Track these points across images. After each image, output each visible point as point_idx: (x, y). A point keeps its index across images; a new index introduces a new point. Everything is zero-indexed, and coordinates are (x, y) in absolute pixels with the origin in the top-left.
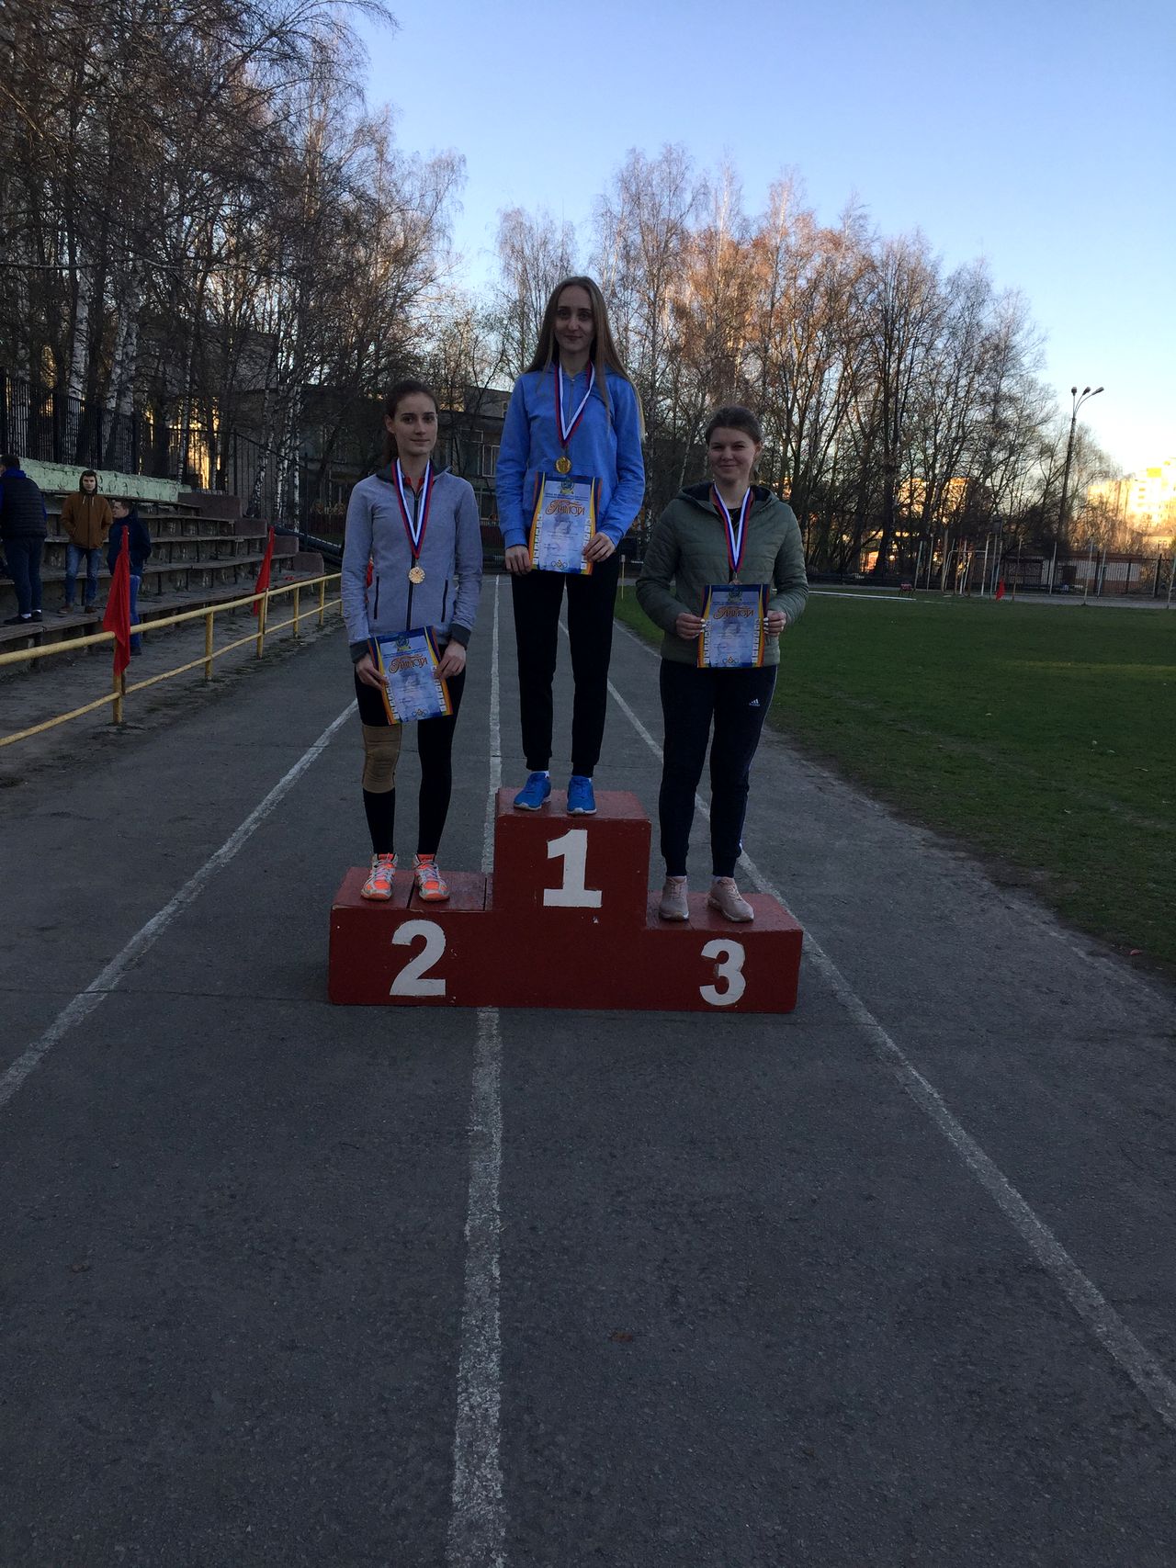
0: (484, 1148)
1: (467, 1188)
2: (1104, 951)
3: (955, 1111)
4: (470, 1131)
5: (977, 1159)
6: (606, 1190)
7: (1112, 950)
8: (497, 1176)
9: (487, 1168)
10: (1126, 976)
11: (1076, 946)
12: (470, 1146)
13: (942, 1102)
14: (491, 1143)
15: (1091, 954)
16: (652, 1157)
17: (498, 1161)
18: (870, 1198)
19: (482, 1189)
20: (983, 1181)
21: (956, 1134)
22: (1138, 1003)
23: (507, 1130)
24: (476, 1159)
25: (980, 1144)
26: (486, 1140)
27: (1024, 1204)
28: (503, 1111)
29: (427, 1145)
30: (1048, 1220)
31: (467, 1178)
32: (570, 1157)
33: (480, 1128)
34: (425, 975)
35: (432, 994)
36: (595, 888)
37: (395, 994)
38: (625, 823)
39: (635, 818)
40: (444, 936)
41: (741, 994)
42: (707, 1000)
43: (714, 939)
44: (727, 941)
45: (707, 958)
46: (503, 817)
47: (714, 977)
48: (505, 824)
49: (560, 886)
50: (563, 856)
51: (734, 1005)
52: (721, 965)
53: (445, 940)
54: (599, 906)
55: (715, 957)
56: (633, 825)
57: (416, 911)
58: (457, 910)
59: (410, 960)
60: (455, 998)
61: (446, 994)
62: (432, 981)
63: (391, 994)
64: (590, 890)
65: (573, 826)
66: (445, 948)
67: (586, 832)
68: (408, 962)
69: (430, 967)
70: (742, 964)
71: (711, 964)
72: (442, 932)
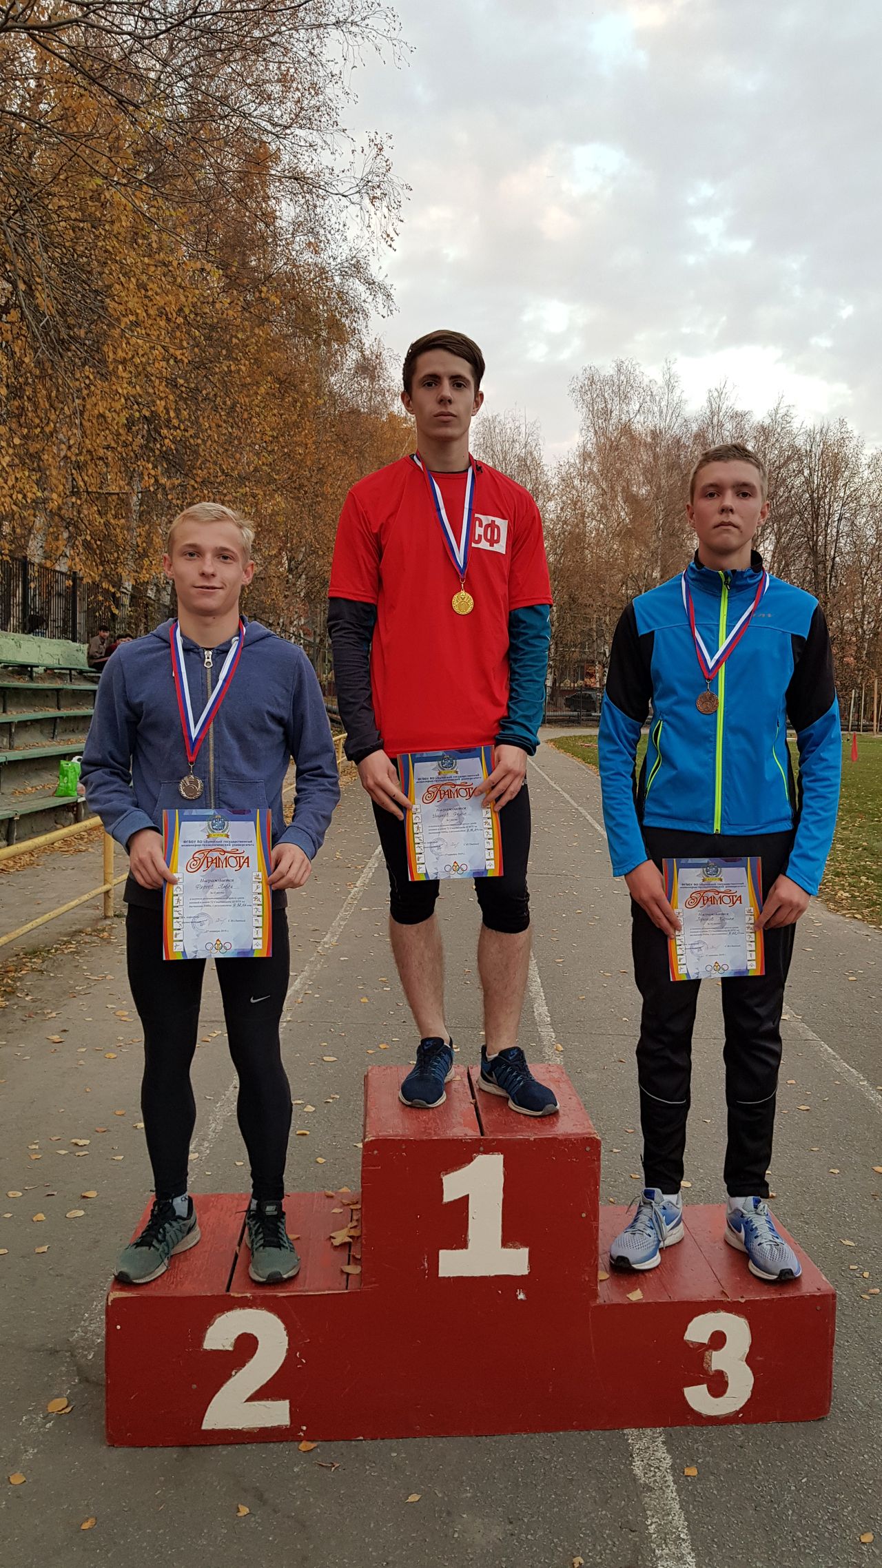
34: (260, 1395)
35: (269, 1425)
36: (517, 1243)
37: (210, 1428)
38: (560, 1141)
39: (574, 1132)
40: (285, 1333)
41: (748, 1395)
42: (696, 1408)
43: (704, 1313)
44: (723, 1315)
45: (692, 1343)
46: (372, 1141)
47: (706, 1372)
48: (376, 1152)
49: (463, 1244)
50: (467, 1197)
51: (737, 1412)
52: (714, 1353)
53: (287, 1338)
54: (526, 1272)
55: (706, 1341)
56: (573, 1143)
57: (240, 1295)
58: (304, 1292)
59: (233, 1373)
60: (304, 1428)
61: (291, 1424)
62: (269, 1403)
63: (204, 1427)
64: (511, 1247)
65: (482, 1149)
66: (288, 1351)
67: (501, 1157)
68: (230, 1376)
69: (265, 1382)
70: (748, 1350)
71: (700, 1352)
72: (282, 1326)
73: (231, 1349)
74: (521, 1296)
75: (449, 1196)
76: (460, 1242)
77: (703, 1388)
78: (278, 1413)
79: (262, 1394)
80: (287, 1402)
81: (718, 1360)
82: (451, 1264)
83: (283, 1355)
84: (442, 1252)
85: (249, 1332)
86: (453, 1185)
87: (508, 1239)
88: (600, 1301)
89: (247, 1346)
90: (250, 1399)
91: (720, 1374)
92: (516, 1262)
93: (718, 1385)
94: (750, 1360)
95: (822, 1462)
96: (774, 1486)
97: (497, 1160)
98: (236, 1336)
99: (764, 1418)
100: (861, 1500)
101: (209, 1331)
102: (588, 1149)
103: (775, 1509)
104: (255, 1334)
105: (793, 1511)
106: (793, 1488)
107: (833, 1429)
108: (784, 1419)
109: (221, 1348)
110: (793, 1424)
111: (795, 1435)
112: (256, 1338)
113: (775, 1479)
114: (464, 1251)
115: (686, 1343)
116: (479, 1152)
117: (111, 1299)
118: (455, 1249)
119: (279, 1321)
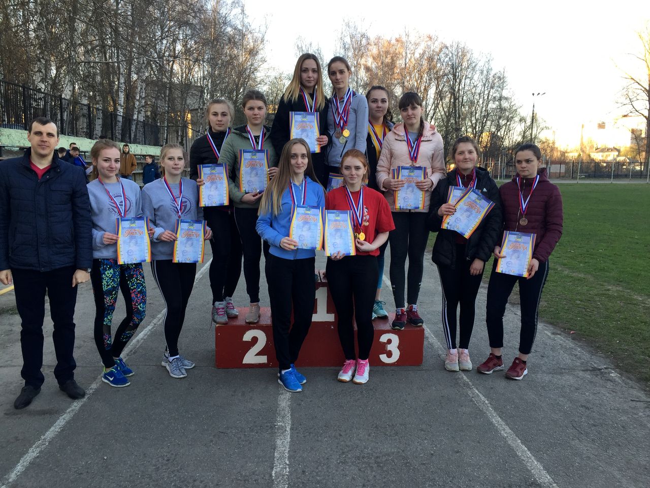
0: (283, 433)
1: (274, 453)
2: (559, 332)
3: (495, 409)
4: (276, 425)
5: (506, 431)
6: (337, 452)
7: (562, 331)
8: (288, 447)
9: (283, 444)
10: (570, 343)
11: (546, 330)
12: (276, 432)
13: (489, 405)
14: (286, 430)
15: (553, 334)
16: (358, 435)
17: (289, 439)
18: (458, 452)
19: (281, 453)
20: (509, 442)
21: (496, 420)
22: (576, 355)
23: (293, 425)
24: (278, 439)
25: (507, 424)
26: (283, 429)
27: (529, 453)
28: (291, 415)
29: (257, 432)
30: (540, 460)
31: (274, 448)
32: (321, 437)
33: (281, 424)
34: (259, 354)
35: (261, 362)
36: (331, 313)
37: (245, 363)
41: (398, 358)
42: (383, 361)
43: (385, 333)
44: (391, 334)
45: (382, 342)
47: (386, 351)
51: (395, 363)
52: (388, 345)
53: (266, 338)
54: (334, 321)
55: (386, 341)
59: (251, 347)
60: (271, 364)
61: (267, 362)
62: (261, 356)
65: (321, 286)
69: (260, 350)
70: (398, 344)
71: (384, 345)
72: (265, 334)
73: (250, 341)
74: (332, 327)
77: (385, 355)
78: (263, 359)
80: (266, 356)
83: (265, 343)
87: (329, 311)
89: (255, 340)
90: (256, 355)
91: (390, 351)
92: (331, 318)
93: (389, 354)
94: (399, 347)
98: (252, 337)
99: (403, 365)
101: (244, 336)
104: (257, 337)
114: (317, 314)
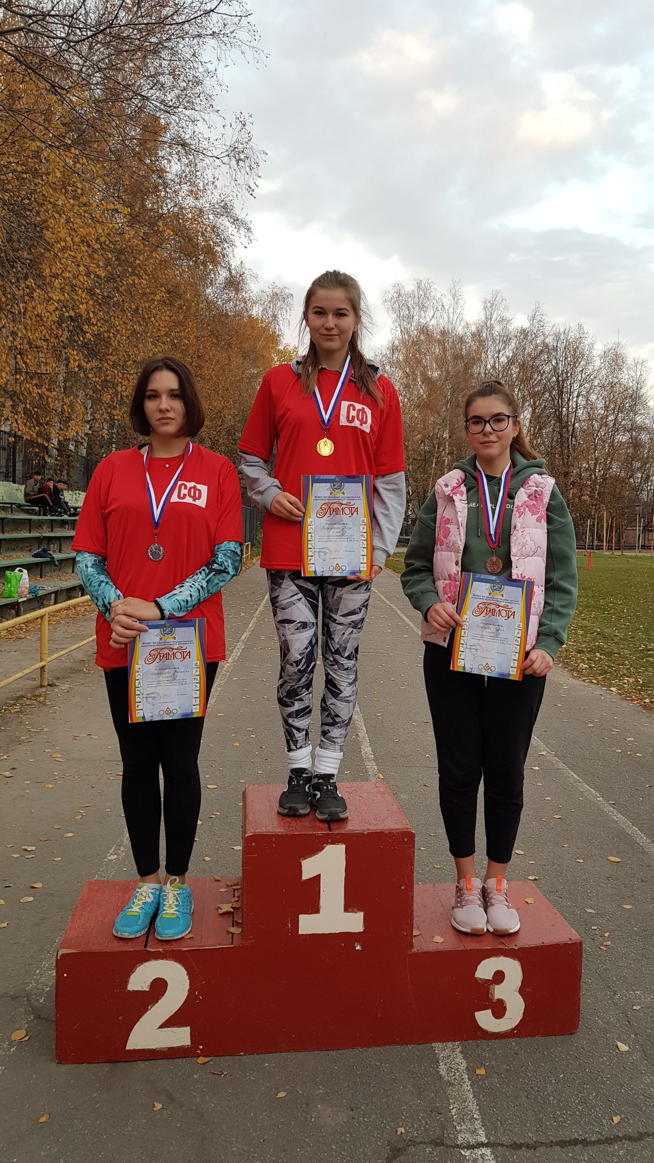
34: (167, 1024)
35: (175, 1045)
36: (355, 909)
37: (132, 1048)
38: (386, 834)
39: (397, 827)
40: (187, 977)
41: (520, 1017)
42: (483, 1027)
43: (489, 957)
44: (502, 959)
45: (481, 979)
46: (250, 836)
47: (491, 1000)
48: (253, 844)
49: (317, 911)
50: (319, 875)
51: (513, 1029)
52: (496, 986)
53: (189, 981)
54: (361, 930)
55: (490, 977)
56: (395, 835)
57: (154, 950)
58: (202, 947)
59: (149, 1008)
60: (201, 1047)
61: (191, 1044)
62: (175, 1029)
63: (128, 1048)
64: (351, 912)
65: (330, 841)
66: (189, 990)
67: (344, 846)
68: (147, 1010)
69: (172, 1013)
70: (520, 984)
71: (486, 986)
72: (185, 972)
73: (148, 990)
74: (358, 948)
75: (306, 876)
76: (315, 909)
77: (489, 1012)
78: (181, 1037)
79: (172, 1022)
80: (189, 1028)
81: (499, 992)
82: (308, 925)
83: (186, 993)
84: (301, 917)
85: (160, 977)
86: (309, 867)
87: (350, 905)
88: (415, 950)
89: (159, 987)
90: (161, 1027)
91: (501, 1002)
92: (355, 922)
93: (499, 1010)
94: (522, 991)
95: (574, 1063)
96: (540, 1081)
97: (341, 848)
98: (151, 980)
99: (533, 1034)
100: (602, 1089)
101: (132, 977)
102: (406, 840)
103: (541, 1096)
104: (166, 979)
105: (554, 1097)
106: (554, 1081)
107: (581, 1039)
108: (546, 1034)
109: (140, 989)
110: (553, 1037)
111: (555, 1045)
112: (166, 981)
113: (541, 1075)
114: (317, 915)
115: (476, 980)
116: (328, 843)
117: (59, 954)
118: (310, 914)
119: (183, 969)
